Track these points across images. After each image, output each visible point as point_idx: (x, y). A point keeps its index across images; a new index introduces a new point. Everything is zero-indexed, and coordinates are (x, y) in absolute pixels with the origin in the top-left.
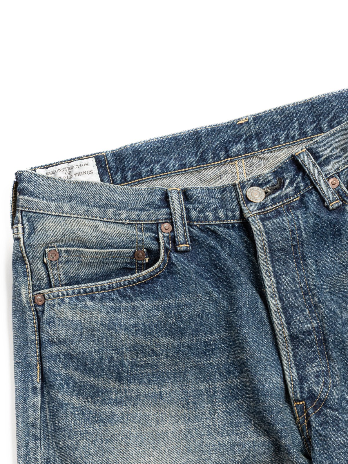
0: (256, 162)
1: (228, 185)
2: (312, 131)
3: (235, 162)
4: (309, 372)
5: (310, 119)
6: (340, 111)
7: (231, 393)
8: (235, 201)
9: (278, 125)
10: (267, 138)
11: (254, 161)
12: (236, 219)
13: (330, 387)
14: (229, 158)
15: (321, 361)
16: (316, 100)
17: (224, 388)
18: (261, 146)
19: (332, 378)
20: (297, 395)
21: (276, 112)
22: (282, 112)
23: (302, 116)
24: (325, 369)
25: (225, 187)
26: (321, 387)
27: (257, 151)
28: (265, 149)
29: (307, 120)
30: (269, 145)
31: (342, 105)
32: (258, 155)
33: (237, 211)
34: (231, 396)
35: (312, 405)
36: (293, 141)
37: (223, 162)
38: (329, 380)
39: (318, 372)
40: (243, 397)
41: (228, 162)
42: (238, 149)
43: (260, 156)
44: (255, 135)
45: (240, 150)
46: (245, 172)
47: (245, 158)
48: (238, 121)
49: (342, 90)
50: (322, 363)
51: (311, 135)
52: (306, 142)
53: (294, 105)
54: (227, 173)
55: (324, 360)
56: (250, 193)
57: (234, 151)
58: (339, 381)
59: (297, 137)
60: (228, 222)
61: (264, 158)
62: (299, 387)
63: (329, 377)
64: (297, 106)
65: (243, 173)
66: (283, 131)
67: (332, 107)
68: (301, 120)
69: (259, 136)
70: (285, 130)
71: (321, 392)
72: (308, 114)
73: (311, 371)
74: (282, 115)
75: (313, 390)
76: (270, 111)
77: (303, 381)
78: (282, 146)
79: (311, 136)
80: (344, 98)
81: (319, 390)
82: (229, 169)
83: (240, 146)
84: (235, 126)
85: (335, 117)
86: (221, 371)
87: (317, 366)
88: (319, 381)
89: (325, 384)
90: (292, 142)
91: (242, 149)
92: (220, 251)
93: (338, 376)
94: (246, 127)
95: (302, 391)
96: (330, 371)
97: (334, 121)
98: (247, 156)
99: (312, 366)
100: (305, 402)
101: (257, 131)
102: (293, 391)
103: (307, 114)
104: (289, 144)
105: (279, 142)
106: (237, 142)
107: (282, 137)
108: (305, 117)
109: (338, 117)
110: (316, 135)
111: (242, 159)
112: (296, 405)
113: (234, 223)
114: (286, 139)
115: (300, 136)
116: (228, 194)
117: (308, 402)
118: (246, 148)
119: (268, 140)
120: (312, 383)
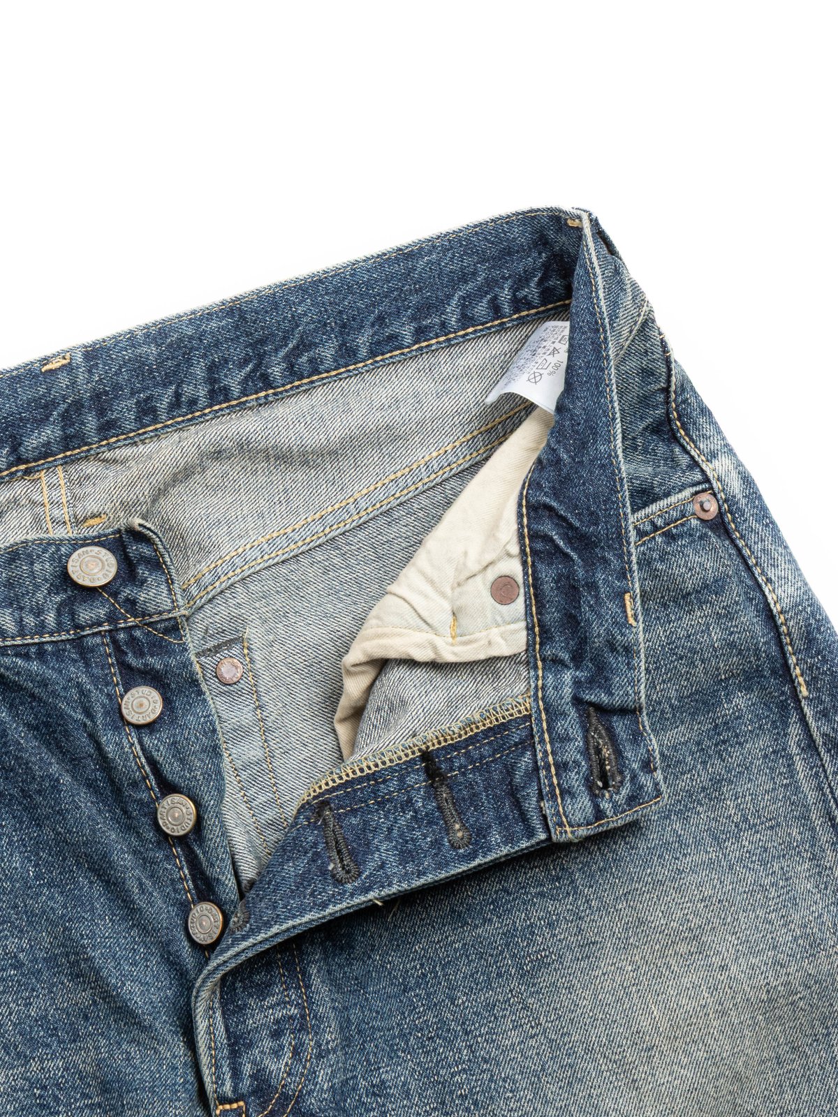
0: (93, 471)
1: (22, 542)
2: (244, 384)
3: (38, 474)
4: (255, 1023)
5: (237, 352)
6: (316, 330)
7: (37, 1098)
8: (43, 584)
9: (151, 371)
10: (123, 408)
11: (90, 468)
12: (48, 633)
13: (310, 1059)
14: (23, 464)
15: (287, 990)
16: (252, 302)
17: (17, 1085)
18: (108, 428)
19: (316, 1034)
20: (223, 1084)
21: (147, 335)
22: (163, 335)
23: (216, 345)
24: (296, 1011)
25: (17, 549)
26: (285, 1061)
27: (97, 442)
28: (117, 437)
29: (229, 355)
30: (128, 426)
31: (321, 314)
32: (99, 453)
33: (49, 612)
34: (38, 1104)
35: (264, 1109)
36: (193, 412)
37: (7, 475)
38: (307, 1042)
39: (277, 1022)
40: (71, 1107)
41: (19, 474)
42: (45, 439)
43: (105, 454)
44: (90, 400)
45: (49, 442)
46: (64, 500)
47: (66, 463)
48: (45, 364)
49: (321, 272)
50: (288, 996)
51: (239, 396)
52: (229, 414)
53: (193, 316)
54: (18, 505)
55: (295, 988)
56: (78, 564)
57: (35, 446)
58: (334, 1041)
59: (202, 401)
60: (26, 642)
61: (115, 461)
62: (229, 1064)
63: (308, 1033)
64: (200, 318)
65: (59, 504)
66: (165, 386)
67: (294, 319)
68: (212, 355)
69: (101, 401)
70: (171, 383)
71: (285, 1075)
72: (232, 339)
73: (259, 1020)
74: (163, 343)
75: (266, 1072)
76: (129, 333)
77: (239, 1049)
78: (162, 428)
79: (239, 398)
80: (326, 294)
81: (280, 1069)
82: (22, 493)
83: (49, 432)
84: (36, 376)
85: (304, 346)
86: (10, 1041)
87: (274, 1005)
88: (281, 1047)
89: (296, 1053)
90: (190, 416)
91: (56, 441)
92: (5, 723)
93: (330, 1027)
94: (64, 380)
95: (236, 1074)
96: (309, 1015)
97: (301, 358)
98: (70, 456)
99: (262, 1006)
100: (246, 1104)
101: (95, 390)
102: (214, 1074)
103: (229, 339)
104: (183, 421)
105: (154, 416)
106: (42, 422)
107: (163, 405)
108: (223, 347)
109: (310, 346)
110: (255, 396)
111: (56, 466)
112: (221, 1111)
113: (43, 643)
114: (172, 408)
115: (211, 398)
116: (25, 568)
117: (254, 1101)
118: (67, 437)
119: (125, 412)
120: (262, 1052)
